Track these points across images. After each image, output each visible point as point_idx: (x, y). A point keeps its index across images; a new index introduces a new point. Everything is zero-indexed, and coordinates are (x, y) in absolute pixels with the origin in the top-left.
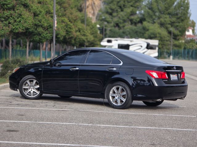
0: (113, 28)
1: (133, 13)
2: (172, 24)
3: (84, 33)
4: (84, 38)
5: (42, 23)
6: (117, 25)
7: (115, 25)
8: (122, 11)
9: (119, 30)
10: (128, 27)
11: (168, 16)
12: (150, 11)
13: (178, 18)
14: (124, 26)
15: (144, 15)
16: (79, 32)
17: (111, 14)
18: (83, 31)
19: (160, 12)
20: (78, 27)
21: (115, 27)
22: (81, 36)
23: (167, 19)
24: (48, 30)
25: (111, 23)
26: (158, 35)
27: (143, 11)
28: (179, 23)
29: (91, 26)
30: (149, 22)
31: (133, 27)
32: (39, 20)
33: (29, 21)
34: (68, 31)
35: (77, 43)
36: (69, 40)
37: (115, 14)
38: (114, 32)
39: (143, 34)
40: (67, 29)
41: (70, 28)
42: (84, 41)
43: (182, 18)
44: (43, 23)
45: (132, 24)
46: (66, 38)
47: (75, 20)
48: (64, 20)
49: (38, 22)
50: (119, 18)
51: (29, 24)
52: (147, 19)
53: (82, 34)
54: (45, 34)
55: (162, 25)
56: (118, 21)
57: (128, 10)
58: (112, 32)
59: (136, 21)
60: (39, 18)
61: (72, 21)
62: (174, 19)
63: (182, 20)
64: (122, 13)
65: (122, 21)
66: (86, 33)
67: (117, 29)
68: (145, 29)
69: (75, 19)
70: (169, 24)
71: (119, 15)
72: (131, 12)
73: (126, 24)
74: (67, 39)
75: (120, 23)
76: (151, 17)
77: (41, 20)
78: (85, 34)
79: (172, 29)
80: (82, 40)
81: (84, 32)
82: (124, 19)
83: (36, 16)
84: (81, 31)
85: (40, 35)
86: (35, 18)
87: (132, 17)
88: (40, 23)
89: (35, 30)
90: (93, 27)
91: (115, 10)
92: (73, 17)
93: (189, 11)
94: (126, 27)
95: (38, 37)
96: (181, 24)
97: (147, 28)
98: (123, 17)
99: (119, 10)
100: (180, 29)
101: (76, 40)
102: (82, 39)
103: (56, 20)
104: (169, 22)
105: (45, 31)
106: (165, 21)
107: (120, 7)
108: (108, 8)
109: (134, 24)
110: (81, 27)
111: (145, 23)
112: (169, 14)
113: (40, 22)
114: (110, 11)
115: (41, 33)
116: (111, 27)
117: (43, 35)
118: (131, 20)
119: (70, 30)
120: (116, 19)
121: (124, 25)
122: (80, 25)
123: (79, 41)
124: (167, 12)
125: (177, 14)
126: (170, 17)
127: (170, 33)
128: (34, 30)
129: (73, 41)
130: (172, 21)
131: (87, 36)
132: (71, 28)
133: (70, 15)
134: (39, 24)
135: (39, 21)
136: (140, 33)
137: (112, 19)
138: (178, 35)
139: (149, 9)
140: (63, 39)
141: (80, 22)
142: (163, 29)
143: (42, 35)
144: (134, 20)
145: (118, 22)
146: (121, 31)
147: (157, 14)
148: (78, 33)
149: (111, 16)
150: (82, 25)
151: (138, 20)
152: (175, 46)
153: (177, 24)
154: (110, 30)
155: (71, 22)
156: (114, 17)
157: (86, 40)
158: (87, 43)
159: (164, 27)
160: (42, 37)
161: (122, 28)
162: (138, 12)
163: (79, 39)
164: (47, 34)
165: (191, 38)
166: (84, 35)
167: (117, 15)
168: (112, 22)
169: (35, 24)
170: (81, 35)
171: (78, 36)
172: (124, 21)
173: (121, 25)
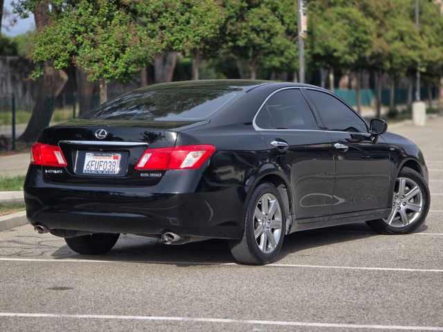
3: (413, 43)
4: (413, 54)
5: (269, 23)
16: (402, 40)
18: (411, 38)
20: (398, 28)
22: (407, 50)
29: (437, 26)
32: (262, 16)
34: (360, 39)
35: (397, 67)
36: (374, 61)
40: (356, 35)
41: (365, 33)
42: (415, 63)
44: (271, 24)
46: (365, 58)
47: (386, 13)
48: (349, 12)
49: (260, 22)
53: (409, 46)
54: (295, 50)
60: (261, 12)
61: (377, 14)
66: (420, 43)
69: (386, 9)
74: (368, 60)
77: (266, 15)
78: (417, 44)
80: (408, 60)
81: (415, 40)
83: (253, 7)
84: (406, 38)
85: (282, 53)
86: (253, 13)
88: (264, 24)
89: (267, 43)
92: (381, 5)
95: (276, 59)
101: (395, 61)
102: (410, 57)
103: (305, 14)
110: (404, 29)
113: (265, 22)
115: (283, 49)
117: (290, 54)
119: (365, 37)
122: (403, 24)
123: (401, 63)
129: (387, 65)
131: (420, 49)
132: (368, 31)
134: (262, 27)
135: (261, 19)
140: (356, 61)
143: (286, 54)
148: (398, 44)
150: (409, 23)
155: (375, 18)
157: (419, 60)
158: (421, 67)
160: (287, 58)
163: (402, 57)
166: (414, 48)
169: (252, 27)
170: (407, 47)
171: (398, 52)
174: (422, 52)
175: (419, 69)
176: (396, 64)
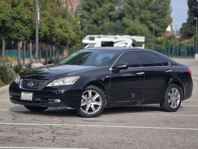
0: (91, 25)
1: (112, 9)
2: (153, 20)
3: (66, 29)
4: (66, 35)
6: (96, 22)
7: (94, 22)
8: (100, 6)
9: (98, 27)
10: (107, 23)
11: (148, 11)
12: (129, 6)
13: (159, 14)
14: (102, 23)
15: (123, 11)
16: (61, 28)
17: (88, 10)
18: (65, 27)
19: (141, 7)
20: (60, 22)
21: (93, 24)
22: (64, 33)
23: (147, 14)
24: (27, 26)
25: (89, 20)
26: (139, 32)
27: (122, 7)
28: (160, 18)
29: (72, 22)
30: (128, 18)
31: (113, 24)
32: (17, 11)
33: (6, 11)
34: (50, 26)
35: (59, 40)
37: (93, 10)
38: (93, 30)
39: (123, 31)
42: (67, 38)
43: (163, 13)
44: (22, 16)
45: (111, 20)
46: (47, 35)
47: (56, 15)
49: (17, 14)
50: (98, 14)
51: (6, 15)
52: (126, 15)
53: (64, 31)
54: (25, 30)
55: (142, 20)
56: (96, 17)
57: (107, 6)
58: (90, 29)
59: (115, 17)
60: (18, 9)
62: (155, 15)
63: (164, 16)
64: (100, 9)
65: (100, 17)
66: (69, 30)
67: (95, 26)
68: (125, 26)
69: (56, 13)
70: (150, 20)
71: (97, 12)
72: (110, 7)
73: (105, 20)
75: (99, 19)
76: (131, 12)
77: (20, 11)
78: (68, 30)
79: (153, 25)
80: (64, 37)
81: (67, 28)
82: (103, 15)
83: (14, 7)
84: (63, 27)
85: (18, 31)
87: (111, 13)
89: (13, 26)
90: (75, 23)
91: (93, 5)
92: (54, 11)
93: (170, 6)
94: (104, 24)
96: (162, 19)
97: (127, 24)
98: (101, 13)
99: (98, 6)
100: (162, 25)
102: (64, 36)
104: (150, 18)
105: (24, 26)
106: (146, 16)
107: (99, 3)
108: (86, 4)
109: (113, 21)
110: (62, 23)
111: (125, 19)
112: (150, 9)
113: (20, 15)
114: (87, 7)
115: (19, 29)
116: (90, 24)
117: (22, 31)
118: (110, 17)
120: (94, 16)
121: (102, 21)
123: (61, 38)
124: (147, 7)
125: (157, 9)
126: (151, 13)
127: (151, 29)
128: (11, 25)
129: (54, 39)
130: (153, 17)
131: (69, 32)
133: (51, 8)
134: (17, 17)
136: (120, 30)
137: (90, 15)
138: (159, 32)
139: (129, 4)
140: (43, 37)
141: (60, 16)
142: (143, 25)
143: (20, 32)
144: (113, 17)
145: (96, 19)
146: (100, 28)
147: (137, 9)
148: (60, 30)
149: (89, 13)
150: (64, 20)
151: (118, 16)
152: (157, 42)
153: (158, 20)
154: (88, 27)
156: (92, 13)
157: (69, 38)
158: (69, 41)
159: (144, 23)
160: (20, 34)
161: (101, 25)
162: (117, 8)
163: (61, 36)
164: (26, 30)
165: (171, 34)
166: (66, 32)
167: (96, 11)
168: (91, 19)
169: (13, 17)
170: (63, 31)
171: (59, 33)
172: (103, 18)
173: (100, 22)
174: (70, 34)
175: (68, 42)
176: (58, 39)
